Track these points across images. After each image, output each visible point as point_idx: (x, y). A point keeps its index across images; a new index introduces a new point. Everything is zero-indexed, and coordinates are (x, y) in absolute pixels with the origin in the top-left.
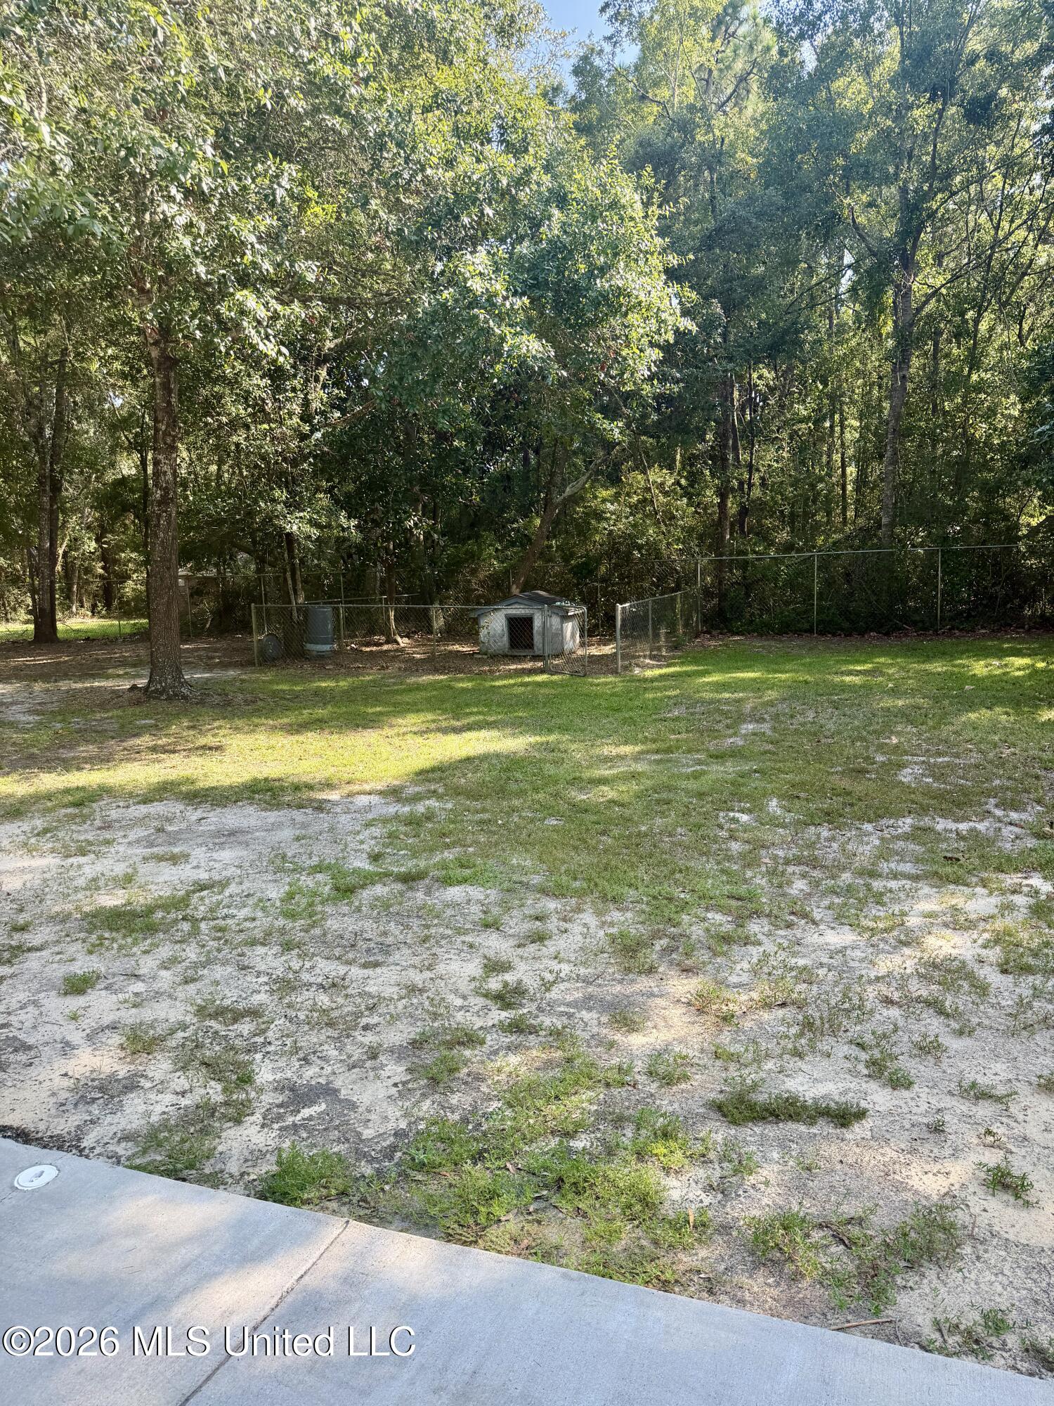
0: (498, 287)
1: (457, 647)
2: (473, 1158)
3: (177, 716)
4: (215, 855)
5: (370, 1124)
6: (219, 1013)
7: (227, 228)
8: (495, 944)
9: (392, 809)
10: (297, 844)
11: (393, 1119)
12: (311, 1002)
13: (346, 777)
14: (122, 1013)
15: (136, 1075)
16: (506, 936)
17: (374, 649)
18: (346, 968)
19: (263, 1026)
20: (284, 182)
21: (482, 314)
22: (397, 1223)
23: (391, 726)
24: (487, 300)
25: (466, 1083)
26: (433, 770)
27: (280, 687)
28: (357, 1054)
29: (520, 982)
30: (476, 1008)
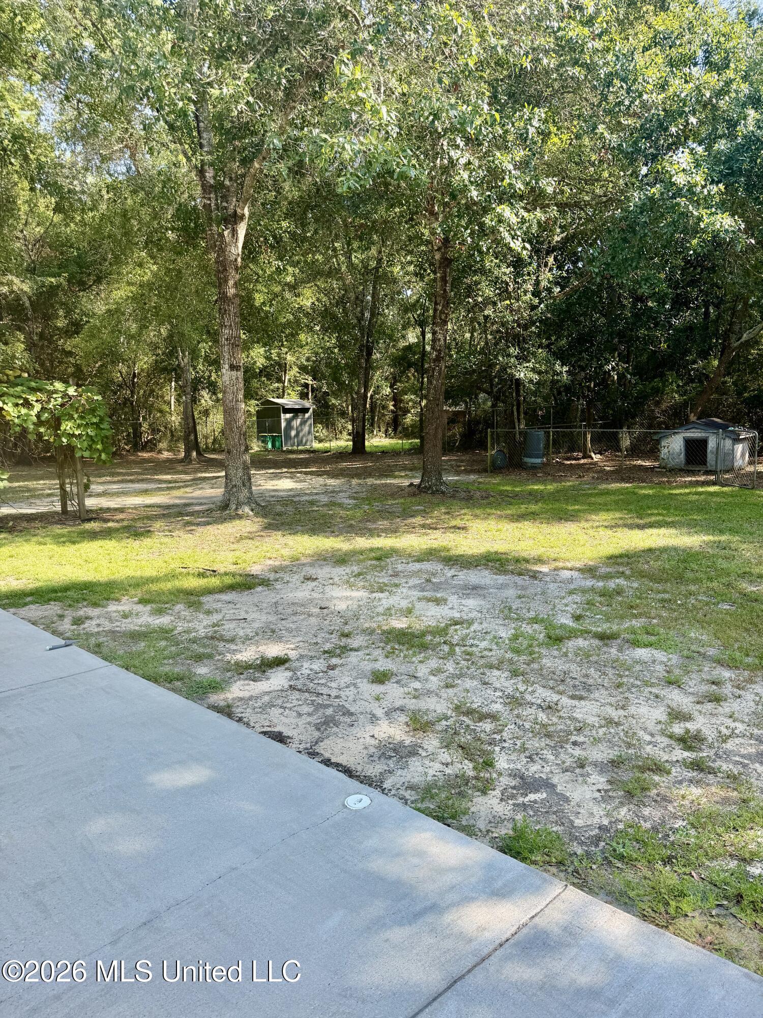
0: (698, 178)
1: (640, 462)
2: (663, 860)
3: (438, 505)
4: (464, 602)
5: (580, 816)
6: (469, 712)
7: (493, 162)
8: (676, 697)
9: (589, 583)
10: (519, 601)
11: (598, 816)
12: (533, 717)
13: (553, 556)
14: (407, 701)
15: (416, 745)
16: (686, 693)
17: (573, 462)
18: (558, 697)
19: (500, 728)
20: (535, 123)
21: (682, 201)
22: (602, 895)
23: (587, 520)
24: (688, 190)
25: (656, 801)
26: (621, 556)
27: (505, 488)
28: (569, 762)
29: (699, 731)
30: (662, 745)
